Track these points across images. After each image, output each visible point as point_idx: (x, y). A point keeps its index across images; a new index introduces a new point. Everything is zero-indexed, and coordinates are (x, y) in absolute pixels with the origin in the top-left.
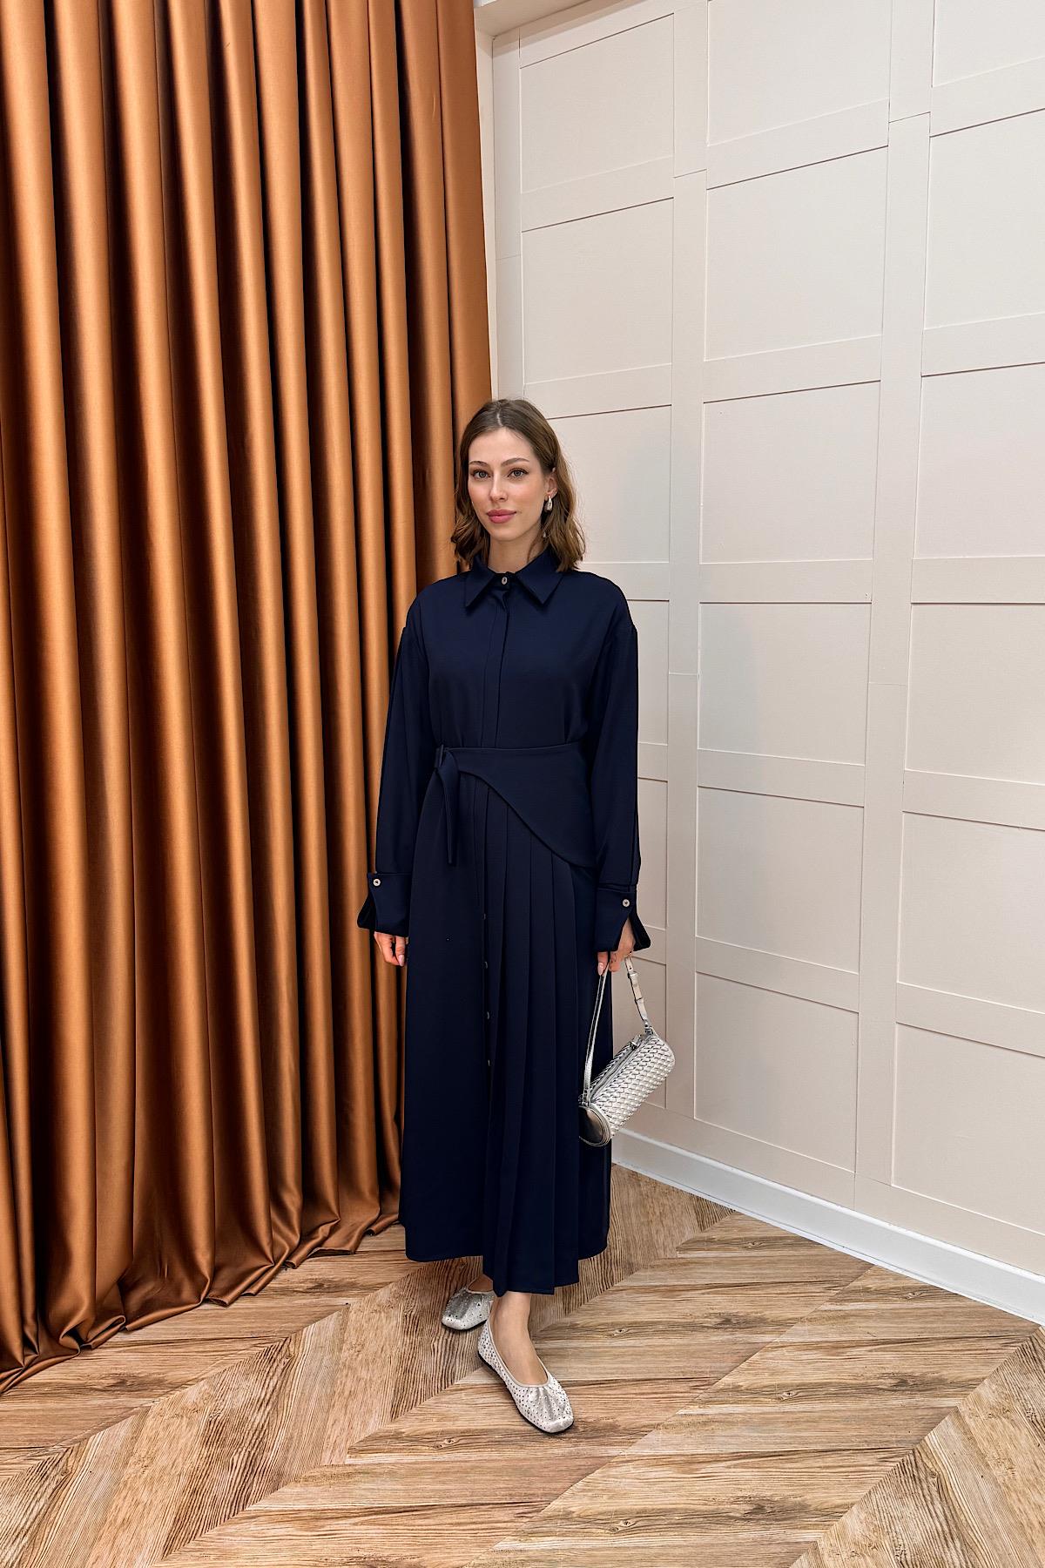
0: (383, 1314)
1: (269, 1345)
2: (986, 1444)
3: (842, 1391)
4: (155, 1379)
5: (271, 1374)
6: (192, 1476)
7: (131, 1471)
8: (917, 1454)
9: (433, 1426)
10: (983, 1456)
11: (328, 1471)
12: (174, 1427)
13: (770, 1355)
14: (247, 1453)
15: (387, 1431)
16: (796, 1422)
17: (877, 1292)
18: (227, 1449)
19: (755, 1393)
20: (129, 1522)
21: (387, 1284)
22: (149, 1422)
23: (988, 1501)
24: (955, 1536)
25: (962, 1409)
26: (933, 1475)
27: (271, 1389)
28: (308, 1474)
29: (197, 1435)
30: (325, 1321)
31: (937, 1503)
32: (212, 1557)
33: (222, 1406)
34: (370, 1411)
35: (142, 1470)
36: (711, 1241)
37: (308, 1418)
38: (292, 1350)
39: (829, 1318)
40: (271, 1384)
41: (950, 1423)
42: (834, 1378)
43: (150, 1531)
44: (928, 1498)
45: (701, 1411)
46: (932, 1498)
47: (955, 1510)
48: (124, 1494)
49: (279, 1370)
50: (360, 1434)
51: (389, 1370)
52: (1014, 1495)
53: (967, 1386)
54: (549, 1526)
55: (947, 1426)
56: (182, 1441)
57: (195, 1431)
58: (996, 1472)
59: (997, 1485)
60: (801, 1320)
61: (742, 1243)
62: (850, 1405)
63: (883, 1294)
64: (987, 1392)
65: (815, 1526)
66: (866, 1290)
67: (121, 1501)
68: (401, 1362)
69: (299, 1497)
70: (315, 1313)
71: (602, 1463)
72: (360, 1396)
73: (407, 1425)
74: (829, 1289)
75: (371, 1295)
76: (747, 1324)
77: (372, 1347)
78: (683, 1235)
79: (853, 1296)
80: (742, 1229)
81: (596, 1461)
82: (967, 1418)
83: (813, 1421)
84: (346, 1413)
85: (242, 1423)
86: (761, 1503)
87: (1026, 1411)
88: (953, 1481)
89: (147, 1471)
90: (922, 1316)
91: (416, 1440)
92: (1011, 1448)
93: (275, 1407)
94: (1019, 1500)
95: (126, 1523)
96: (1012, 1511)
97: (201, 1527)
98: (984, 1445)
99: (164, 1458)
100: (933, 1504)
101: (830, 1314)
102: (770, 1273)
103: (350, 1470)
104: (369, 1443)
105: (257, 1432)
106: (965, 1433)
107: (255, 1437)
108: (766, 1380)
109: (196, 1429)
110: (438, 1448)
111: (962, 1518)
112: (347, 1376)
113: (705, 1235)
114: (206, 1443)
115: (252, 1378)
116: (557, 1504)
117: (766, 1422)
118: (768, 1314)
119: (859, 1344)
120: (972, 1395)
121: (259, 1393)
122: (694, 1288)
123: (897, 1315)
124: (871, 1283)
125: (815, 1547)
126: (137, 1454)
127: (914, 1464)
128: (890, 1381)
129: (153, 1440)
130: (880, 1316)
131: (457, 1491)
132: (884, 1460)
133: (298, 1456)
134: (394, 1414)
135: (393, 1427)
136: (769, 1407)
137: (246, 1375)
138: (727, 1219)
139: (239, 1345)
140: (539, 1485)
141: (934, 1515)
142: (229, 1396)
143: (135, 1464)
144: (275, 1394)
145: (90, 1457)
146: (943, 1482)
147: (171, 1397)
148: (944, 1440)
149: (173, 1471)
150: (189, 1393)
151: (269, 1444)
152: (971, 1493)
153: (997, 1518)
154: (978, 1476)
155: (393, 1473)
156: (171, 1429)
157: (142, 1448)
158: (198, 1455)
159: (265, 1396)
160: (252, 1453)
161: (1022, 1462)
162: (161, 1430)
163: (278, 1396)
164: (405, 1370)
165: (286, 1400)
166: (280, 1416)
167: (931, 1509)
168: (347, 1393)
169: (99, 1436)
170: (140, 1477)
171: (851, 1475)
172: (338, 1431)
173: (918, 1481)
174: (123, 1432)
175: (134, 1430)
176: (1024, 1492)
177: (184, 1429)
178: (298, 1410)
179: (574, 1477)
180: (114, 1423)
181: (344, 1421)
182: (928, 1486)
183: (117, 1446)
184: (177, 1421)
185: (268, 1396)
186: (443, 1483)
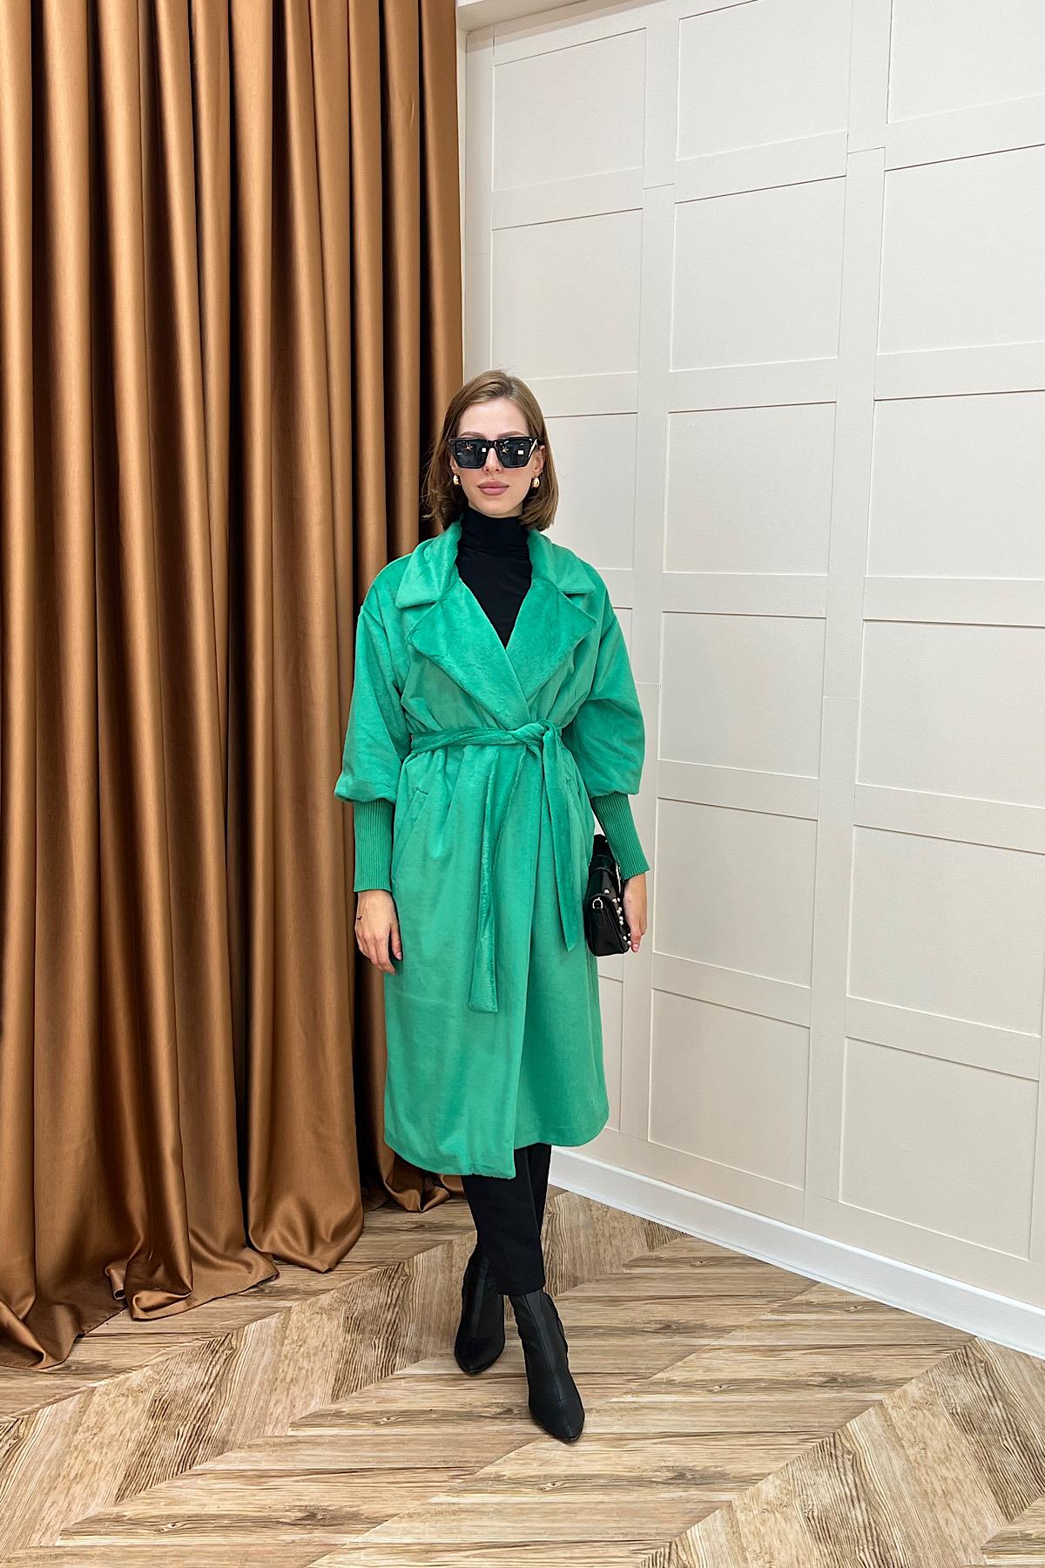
0: (324, 1316)
1: (212, 1339)
2: (904, 1429)
3: (774, 1385)
4: (99, 1365)
5: (213, 1364)
6: (139, 1444)
7: (81, 1437)
8: (837, 1437)
9: (372, 1406)
10: (900, 1439)
11: (271, 1441)
12: (121, 1404)
13: (706, 1355)
14: (192, 1426)
15: (328, 1410)
17: (819, 1305)
18: (172, 1422)
19: (687, 1386)
20: (83, 1476)
21: (328, 1290)
22: (96, 1399)
23: (898, 1474)
24: (861, 1500)
25: (887, 1402)
26: (849, 1453)
27: (213, 1375)
28: (251, 1443)
29: (143, 1411)
30: (267, 1320)
31: (850, 1475)
32: (164, 1503)
33: (166, 1389)
34: (312, 1395)
35: (92, 1437)
36: (659, 1259)
37: (252, 1398)
38: (234, 1343)
39: (769, 1326)
40: (214, 1371)
41: (873, 1413)
42: (766, 1375)
43: (102, 1484)
44: (842, 1470)
45: (635, 1399)
46: (845, 1471)
47: (865, 1479)
48: (76, 1454)
49: (221, 1361)
50: (300, 1412)
51: (331, 1361)
52: (923, 1469)
53: (891, 1384)
54: (481, 1485)
55: (871, 1415)
56: (129, 1415)
57: (140, 1408)
58: (910, 1452)
59: (908, 1460)
60: (741, 1327)
61: (690, 1262)
62: (779, 1396)
63: (825, 1307)
64: (913, 1389)
65: (732, 1489)
66: (806, 1303)
67: (72, 1460)
68: (342, 1357)
69: (243, 1460)
70: (256, 1313)
72: (301, 1383)
73: (346, 1406)
74: (773, 1301)
75: (312, 1299)
76: (687, 1329)
77: (313, 1342)
78: (631, 1254)
79: (795, 1309)
80: (691, 1250)
82: (889, 1410)
83: (741, 1409)
84: (287, 1396)
85: (187, 1401)
86: (683, 1471)
88: (869, 1459)
89: (96, 1438)
90: (861, 1326)
91: (355, 1417)
92: (927, 1434)
93: (218, 1389)
94: (927, 1473)
95: (79, 1476)
96: (919, 1482)
97: (150, 1481)
98: (901, 1429)
99: (112, 1428)
100: (845, 1475)
101: (771, 1323)
102: (712, 1287)
103: (293, 1440)
104: (309, 1419)
105: (202, 1409)
106: (886, 1421)
107: (199, 1413)
108: (699, 1375)
109: (142, 1406)
110: (377, 1424)
111: (871, 1485)
112: (289, 1365)
113: (654, 1254)
114: (152, 1416)
115: (195, 1367)
116: (489, 1469)
117: (695, 1408)
118: (708, 1321)
119: (796, 1348)
120: (898, 1391)
121: (201, 1377)
122: (637, 1299)
123: (835, 1326)
124: (814, 1299)
125: (729, 1505)
126: (85, 1425)
127: (832, 1443)
128: (821, 1378)
129: (100, 1413)
130: (819, 1325)
131: (394, 1457)
132: (805, 1440)
133: (242, 1429)
134: (335, 1397)
135: (334, 1407)
136: (699, 1397)
137: (189, 1363)
138: (677, 1240)
139: (183, 1339)
140: (472, 1454)
141: (845, 1482)
142: (173, 1380)
143: (84, 1432)
144: (218, 1379)
145: (40, 1426)
146: (858, 1458)
147: (116, 1380)
148: (866, 1427)
149: (121, 1438)
150: (134, 1378)
151: (214, 1418)
152: (883, 1466)
153: (903, 1486)
154: (893, 1455)
155: (333, 1443)
156: (117, 1405)
157: (90, 1419)
158: (145, 1426)
159: (209, 1379)
160: (198, 1425)
161: (936, 1445)
162: (107, 1406)
163: (221, 1381)
164: (347, 1362)
165: (229, 1385)
166: (223, 1398)
167: (843, 1477)
168: (288, 1380)
169: (48, 1410)
170: (90, 1442)
171: (771, 1452)
172: (280, 1410)
173: (834, 1458)
174: (71, 1407)
175: (81, 1405)
176: (933, 1467)
177: (130, 1405)
178: (242, 1392)
179: (508, 1448)
180: (62, 1400)
181: (286, 1402)
182: (843, 1462)
183: (67, 1417)
184: (123, 1399)
185: (211, 1381)
186: (382, 1451)
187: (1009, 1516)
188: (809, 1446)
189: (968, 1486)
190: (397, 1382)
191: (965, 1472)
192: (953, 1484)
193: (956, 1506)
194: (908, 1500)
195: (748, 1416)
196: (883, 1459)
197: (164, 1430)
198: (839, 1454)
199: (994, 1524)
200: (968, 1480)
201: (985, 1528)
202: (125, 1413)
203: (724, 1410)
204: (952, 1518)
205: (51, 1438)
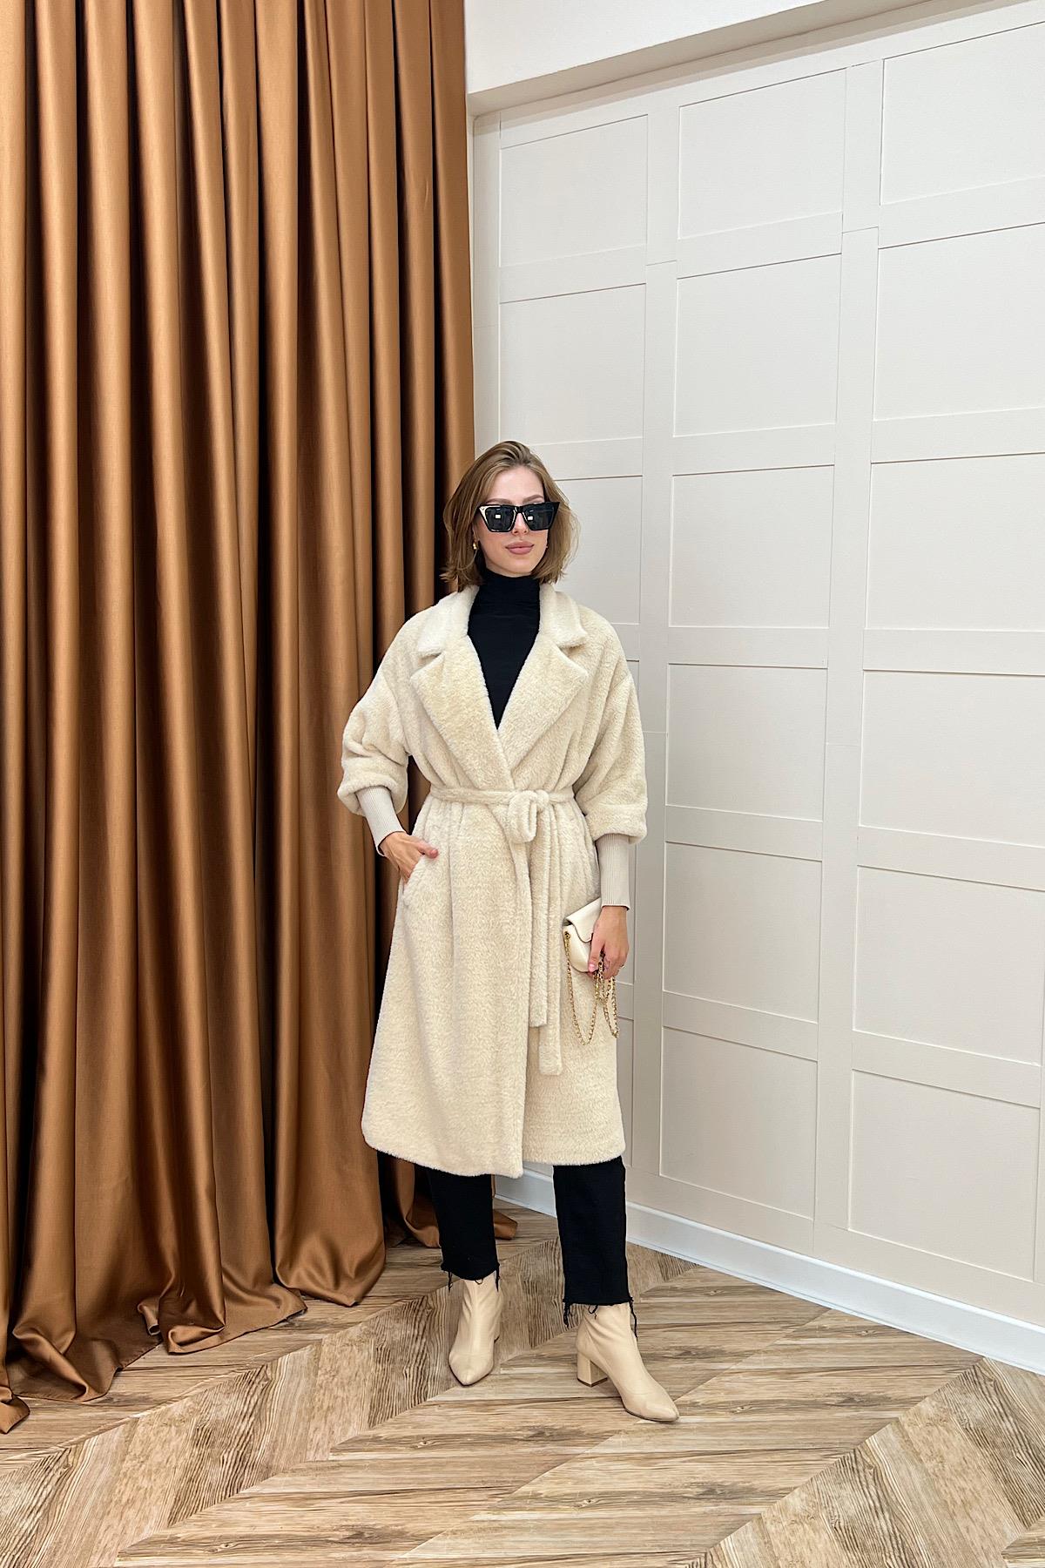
0: (354, 1347)
1: (247, 1371)
2: (921, 1445)
3: (793, 1406)
4: (140, 1397)
5: (251, 1393)
6: (186, 1470)
7: (129, 1464)
8: (857, 1452)
9: (408, 1431)
10: (918, 1454)
11: (314, 1465)
12: (165, 1433)
13: (724, 1379)
14: (236, 1452)
15: (366, 1436)
16: (749, 1429)
17: (831, 1330)
18: (216, 1449)
19: (711, 1408)
20: (134, 1502)
21: (356, 1323)
22: (140, 1429)
23: (918, 1486)
24: (885, 1510)
25: (903, 1419)
26: (870, 1467)
27: (252, 1404)
28: (294, 1467)
29: (187, 1439)
30: (299, 1352)
31: (872, 1488)
32: (214, 1526)
33: (208, 1418)
34: (349, 1422)
35: (139, 1464)
36: (674, 1289)
37: (291, 1426)
38: (269, 1374)
39: (785, 1351)
40: (252, 1401)
41: (890, 1429)
42: (785, 1397)
43: (154, 1508)
44: (864, 1483)
46: (867, 1484)
47: (887, 1491)
48: (125, 1481)
49: (259, 1391)
50: (339, 1439)
51: (364, 1390)
52: (941, 1482)
53: (906, 1403)
54: (518, 1503)
55: (889, 1432)
56: (173, 1443)
57: (184, 1437)
58: (928, 1465)
59: (928, 1474)
60: (758, 1352)
61: (704, 1291)
62: (799, 1416)
63: (838, 1332)
64: (927, 1408)
65: (760, 1503)
66: (822, 1329)
67: (123, 1487)
68: (375, 1385)
69: (288, 1484)
70: (288, 1346)
71: (566, 1459)
72: (338, 1410)
73: (383, 1432)
74: (787, 1327)
75: (342, 1332)
76: (705, 1355)
77: (346, 1372)
78: (647, 1284)
79: (808, 1334)
80: (705, 1280)
81: (563, 1457)
82: (906, 1427)
83: (763, 1428)
84: (326, 1423)
85: (229, 1429)
86: (713, 1487)
87: (961, 1420)
88: (890, 1473)
89: (143, 1466)
90: (872, 1349)
91: (392, 1442)
92: (944, 1448)
93: (258, 1418)
94: (946, 1485)
95: (131, 1502)
96: (938, 1492)
97: (201, 1505)
98: (919, 1445)
99: (158, 1456)
100: (868, 1488)
101: (786, 1347)
102: (730, 1315)
103: (334, 1464)
104: (349, 1445)
105: (244, 1437)
106: (903, 1437)
107: (242, 1441)
108: (722, 1397)
109: (185, 1434)
110: (415, 1448)
111: (893, 1497)
112: (324, 1394)
113: (668, 1284)
114: (197, 1444)
115: (234, 1397)
116: (526, 1488)
117: (719, 1428)
118: (727, 1347)
119: (811, 1371)
120: (913, 1409)
121: (240, 1406)
122: (656, 1327)
123: (848, 1349)
124: (827, 1324)
125: (759, 1517)
126: (132, 1454)
127: (853, 1459)
128: (838, 1399)
129: (146, 1442)
130: (834, 1349)
131: (432, 1478)
132: (827, 1457)
133: (284, 1455)
134: (372, 1423)
135: (371, 1433)
136: (722, 1418)
137: (228, 1394)
138: (691, 1271)
139: (218, 1371)
140: (508, 1475)
141: (868, 1495)
142: (213, 1410)
143: (132, 1460)
144: (257, 1409)
145: (88, 1455)
146: (879, 1472)
147: (159, 1410)
148: (884, 1443)
149: (168, 1465)
150: (175, 1408)
151: (256, 1445)
152: (902, 1479)
153: (924, 1497)
154: (912, 1468)
155: (374, 1466)
156: (162, 1434)
157: (136, 1448)
158: (189, 1454)
159: (248, 1409)
160: (241, 1452)
161: (953, 1459)
162: (151, 1434)
163: (260, 1410)
164: (380, 1390)
165: (268, 1413)
166: (264, 1425)
167: (866, 1491)
168: (325, 1408)
169: (94, 1440)
170: (138, 1469)
171: (796, 1468)
172: (319, 1436)
173: (856, 1472)
174: (116, 1437)
175: (126, 1435)
176: (951, 1480)
177: (174, 1434)
178: (280, 1421)
179: (543, 1468)
180: (106, 1430)
181: (324, 1429)
182: (865, 1476)
183: (113, 1446)
184: (166, 1429)
185: (250, 1410)
186: (422, 1473)
187: (1027, 1524)
188: (832, 1461)
189: (985, 1496)
190: (430, 1409)
191: (983, 1484)
192: (971, 1494)
193: (975, 1514)
194: (930, 1511)
195: (770, 1435)
196: (903, 1473)
197: (209, 1457)
198: (860, 1468)
199: (1013, 1532)
200: (985, 1490)
201: (1004, 1534)
202: (171, 1440)
203: (746, 1429)
204: (973, 1526)
205: (100, 1466)
